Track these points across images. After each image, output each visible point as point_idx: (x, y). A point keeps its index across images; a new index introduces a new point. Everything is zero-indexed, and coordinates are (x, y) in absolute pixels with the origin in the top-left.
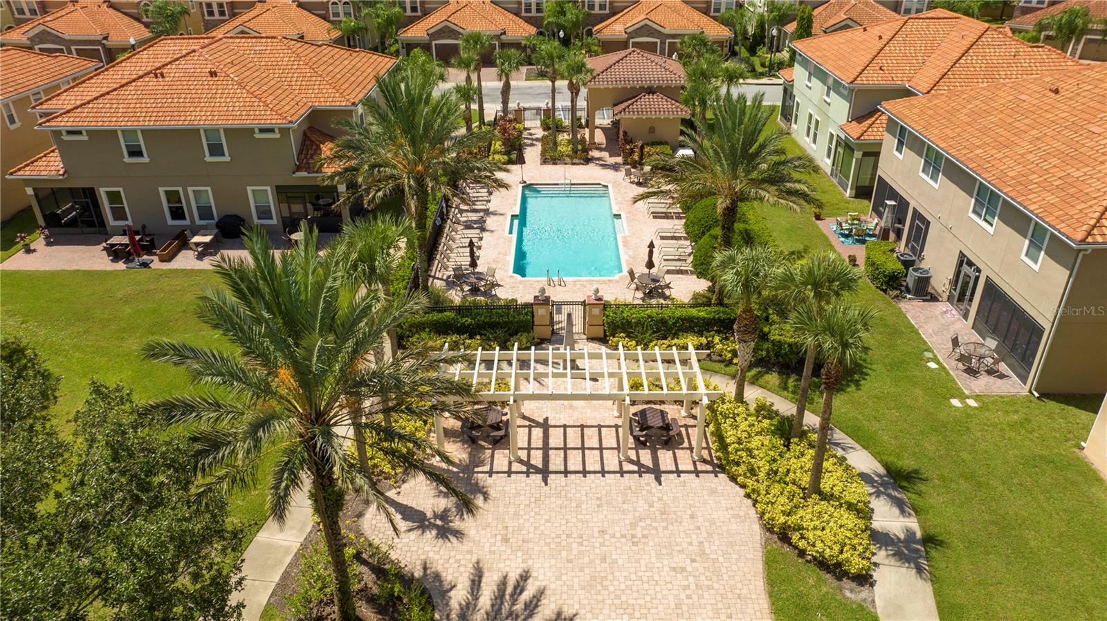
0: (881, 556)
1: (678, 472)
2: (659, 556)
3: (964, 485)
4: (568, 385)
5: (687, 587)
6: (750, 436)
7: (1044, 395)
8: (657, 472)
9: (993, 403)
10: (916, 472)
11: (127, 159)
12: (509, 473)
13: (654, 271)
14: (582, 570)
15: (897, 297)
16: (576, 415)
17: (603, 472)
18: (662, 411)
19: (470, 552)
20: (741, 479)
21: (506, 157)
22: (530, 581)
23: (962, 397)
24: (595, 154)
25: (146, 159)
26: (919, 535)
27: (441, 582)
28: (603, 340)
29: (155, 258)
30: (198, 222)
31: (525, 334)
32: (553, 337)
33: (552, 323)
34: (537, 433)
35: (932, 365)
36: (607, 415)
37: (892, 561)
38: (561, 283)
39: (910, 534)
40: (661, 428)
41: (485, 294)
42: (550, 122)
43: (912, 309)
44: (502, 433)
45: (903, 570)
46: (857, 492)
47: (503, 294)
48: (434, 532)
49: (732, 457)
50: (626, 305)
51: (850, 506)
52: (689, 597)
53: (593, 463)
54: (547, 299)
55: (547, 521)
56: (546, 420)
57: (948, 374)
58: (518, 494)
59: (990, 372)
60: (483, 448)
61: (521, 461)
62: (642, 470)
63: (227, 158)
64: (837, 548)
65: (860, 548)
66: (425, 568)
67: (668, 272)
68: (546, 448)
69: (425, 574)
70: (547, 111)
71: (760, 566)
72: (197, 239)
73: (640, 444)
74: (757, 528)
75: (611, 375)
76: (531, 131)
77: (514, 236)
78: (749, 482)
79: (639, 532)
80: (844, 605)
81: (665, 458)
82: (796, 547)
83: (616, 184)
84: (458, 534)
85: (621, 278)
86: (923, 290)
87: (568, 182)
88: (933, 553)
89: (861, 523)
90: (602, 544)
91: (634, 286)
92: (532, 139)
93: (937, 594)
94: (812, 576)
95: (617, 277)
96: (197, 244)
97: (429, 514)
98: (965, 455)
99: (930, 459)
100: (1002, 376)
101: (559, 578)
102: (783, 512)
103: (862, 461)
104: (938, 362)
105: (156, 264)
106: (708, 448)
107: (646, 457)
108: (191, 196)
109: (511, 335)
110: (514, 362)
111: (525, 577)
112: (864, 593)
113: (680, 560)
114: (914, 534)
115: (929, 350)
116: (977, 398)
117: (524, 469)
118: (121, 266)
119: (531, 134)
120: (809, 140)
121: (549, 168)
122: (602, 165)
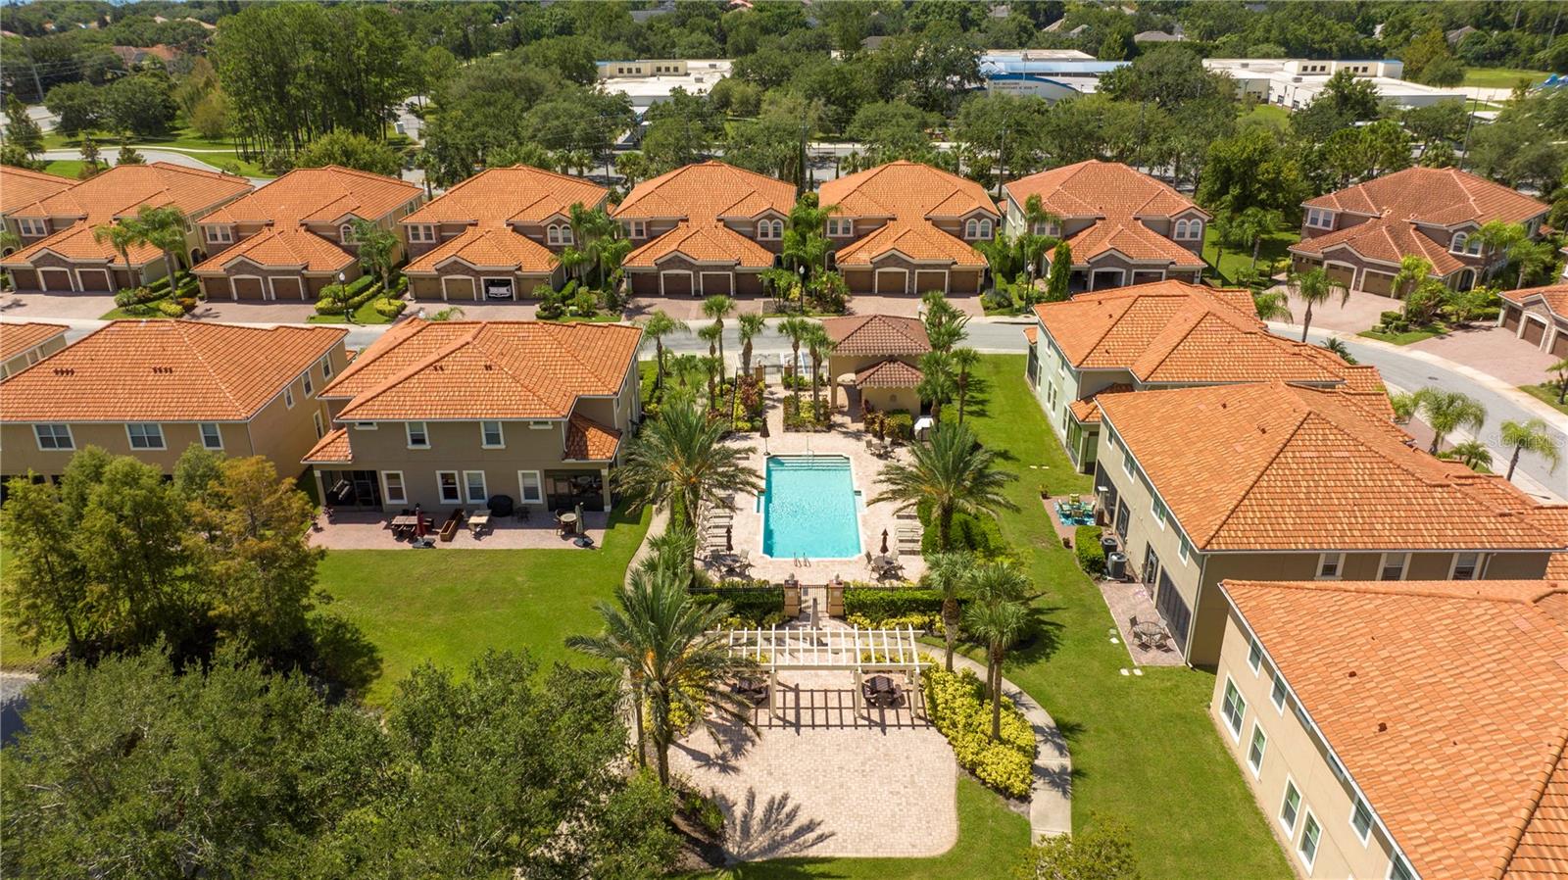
0: (1039, 783)
1: (899, 726)
2: (881, 784)
3: (1113, 735)
4: (815, 659)
5: (900, 804)
6: (954, 697)
7: (1196, 666)
8: (883, 726)
9: (1155, 672)
10: (1079, 725)
11: (410, 446)
12: (770, 726)
13: (888, 554)
14: (825, 793)
15: (1097, 579)
16: (821, 681)
17: (842, 726)
18: (888, 679)
19: (745, 781)
20: (944, 730)
21: (749, 425)
22: (789, 800)
23: (1131, 667)
24: (837, 418)
25: (427, 446)
26: (1069, 770)
27: (726, 800)
28: (843, 618)
29: (437, 538)
30: (469, 501)
31: (777, 614)
32: (800, 616)
33: (800, 602)
34: (790, 696)
35: (1114, 641)
36: (845, 681)
37: (1047, 786)
38: (807, 564)
39: (1064, 769)
40: (887, 692)
41: (740, 575)
42: (792, 381)
43: (1110, 591)
44: (763, 695)
45: (1053, 793)
46: (1027, 738)
47: (757, 574)
48: (717, 768)
49: (939, 714)
50: (863, 588)
51: (1020, 748)
52: (901, 810)
53: (834, 719)
54: (796, 582)
55: (801, 760)
56: (797, 685)
57: (1125, 648)
58: (778, 741)
59: (1159, 647)
60: (748, 707)
61: (779, 718)
62: (871, 724)
63: (502, 446)
64: (1005, 776)
65: (1021, 777)
66: (714, 792)
67: (902, 552)
68: (797, 708)
69: (714, 797)
70: (788, 370)
71: (953, 791)
72: (473, 520)
73: (871, 705)
74: (954, 765)
75: (848, 650)
76: (773, 389)
77: (762, 515)
78: (950, 732)
79: (868, 769)
80: (1008, 815)
81: (890, 715)
82: (980, 778)
83: (858, 457)
84: (735, 770)
85: (860, 559)
86: (1121, 574)
87: (811, 453)
88: (1077, 781)
89: (1026, 760)
90: (840, 777)
91: (870, 567)
92: (774, 400)
93: (1073, 807)
94: (989, 797)
95: (856, 557)
96: (476, 525)
97: (712, 756)
98: (1119, 713)
99: (1092, 715)
100: (1168, 650)
101: (809, 798)
102: (973, 753)
103: (1039, 717)
104: (1119, 638)
105: (439, 544)
106: (924, 708)
107: (875, 715)
108: (464, 479)
109: (766, 614)
110: (773, 640)
111: (785, 797)
112: (1023, 807)
113: (897, 787)
114: (1066, 769)
115: (1114, 627)
116: (1143, 668)
117: (781, 723)
118: (406, 545)
119: (772, 393)
120: (1049, 406)
121: (792, 436)
122: (844, 433)
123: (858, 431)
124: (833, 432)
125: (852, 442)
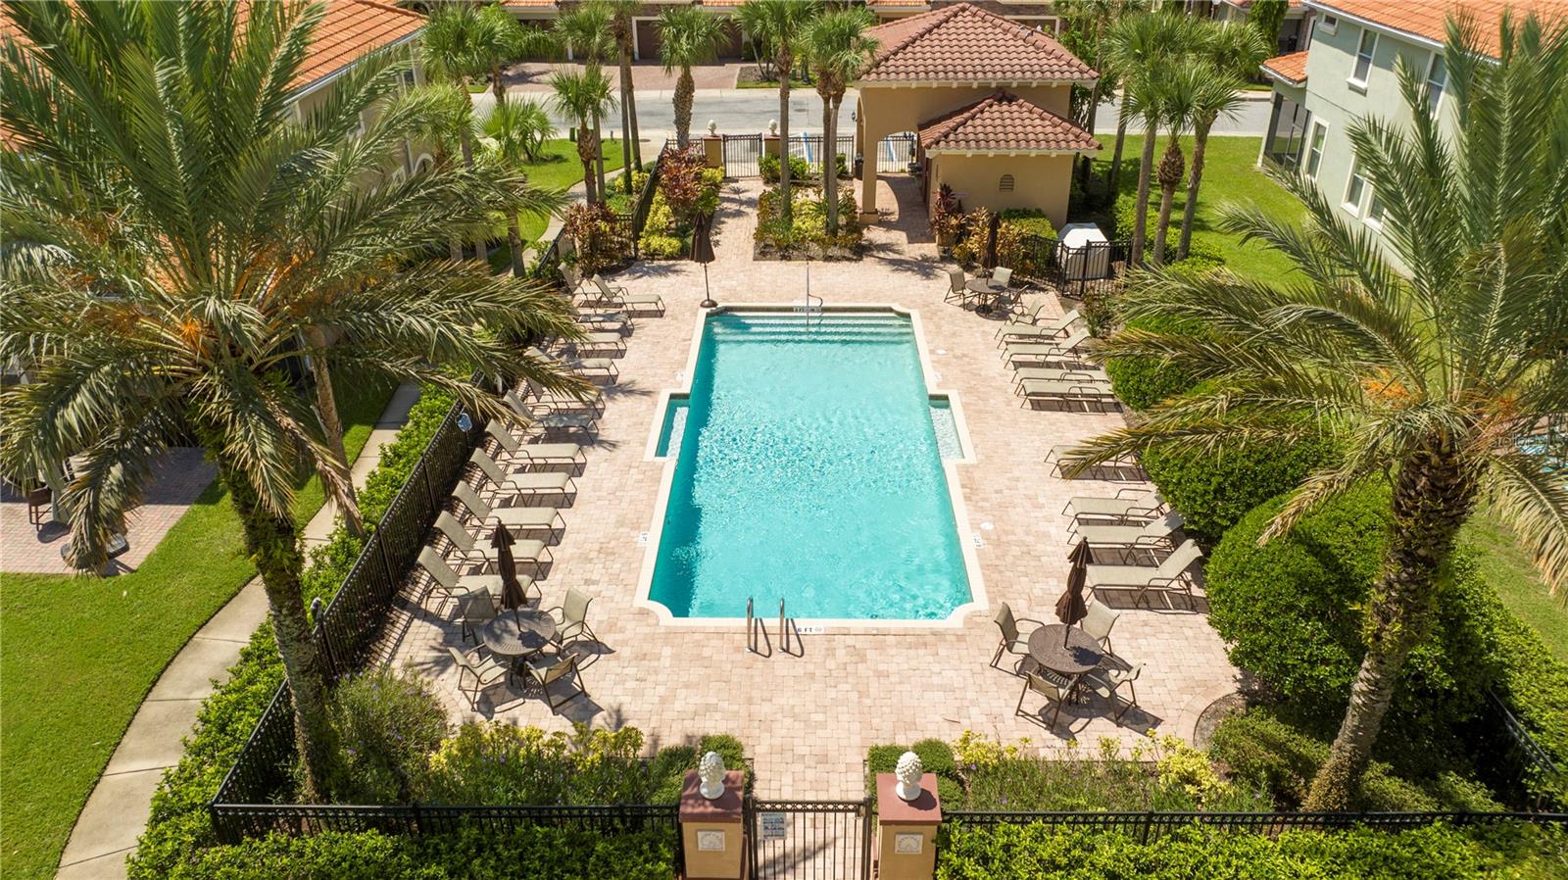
21: (675, 242)
38: (789, 640)
42: (778, 165)
70: (772, 144)
77: (672, 458)
87: (814, 303)
91: (1010, 660)
92: (741, 202)
119: (737, 191)
121: (774, 268)
122: (892, 262)
123: (925, 259)
124: (867, 260)
125: (912, 282)
